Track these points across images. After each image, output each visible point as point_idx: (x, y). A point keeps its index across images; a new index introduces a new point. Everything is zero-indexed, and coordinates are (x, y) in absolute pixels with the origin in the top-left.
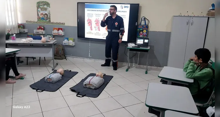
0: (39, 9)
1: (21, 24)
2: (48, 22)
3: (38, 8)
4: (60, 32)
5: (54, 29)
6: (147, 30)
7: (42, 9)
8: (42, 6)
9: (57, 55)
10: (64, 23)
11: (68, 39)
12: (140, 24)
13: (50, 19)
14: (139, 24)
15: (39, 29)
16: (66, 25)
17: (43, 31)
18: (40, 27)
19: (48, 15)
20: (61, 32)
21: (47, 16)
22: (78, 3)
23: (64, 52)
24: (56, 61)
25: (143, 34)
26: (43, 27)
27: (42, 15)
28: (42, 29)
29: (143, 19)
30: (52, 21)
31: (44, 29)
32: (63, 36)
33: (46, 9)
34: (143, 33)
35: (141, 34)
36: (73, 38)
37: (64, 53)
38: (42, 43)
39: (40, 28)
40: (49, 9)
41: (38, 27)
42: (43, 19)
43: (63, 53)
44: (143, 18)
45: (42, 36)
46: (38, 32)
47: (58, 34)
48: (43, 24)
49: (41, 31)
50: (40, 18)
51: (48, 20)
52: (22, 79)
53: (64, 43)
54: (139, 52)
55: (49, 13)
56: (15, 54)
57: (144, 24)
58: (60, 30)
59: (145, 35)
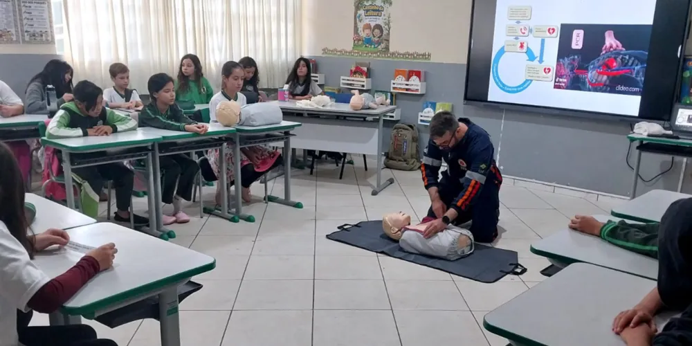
0: (361, 12)
2: (382, 52)
3: (357, 8)
4: (414, 81)
5: (398, 73)
8: (370, 3)
9: (395, 157)
10: (429, 55)
11: (434, 106)
13: (388, 41)
15: (354, 73)
16: (433, 60)
17: (364, 79)
18: (357, 68)
20: (415, 84)
21: (382, 31)
23: (417, 147)
24: (387, 173)
26: (365, 69)
27: (367, 31)
28: (362, 73)
30: (391, 50)
31: (368, 74)
32: (422, 95)
33: (378, 11)
36: (451, 104)
38: (351, 110)
39: (357, 71)
40: (388, 10)
41: (353, 69)
42: (368, 41)
43: (414, 151)
45: (356, 92)
46: (351, 85)
47: (407, 90)
48: (368, 57)
49: (360, 81)
50: (359, 40)
51: (383, 45)
52: (298, 206)
53: (420, 118)
54: (685, 160)
55: (388, 24)
56: (286, 134)
58: (414, 77)
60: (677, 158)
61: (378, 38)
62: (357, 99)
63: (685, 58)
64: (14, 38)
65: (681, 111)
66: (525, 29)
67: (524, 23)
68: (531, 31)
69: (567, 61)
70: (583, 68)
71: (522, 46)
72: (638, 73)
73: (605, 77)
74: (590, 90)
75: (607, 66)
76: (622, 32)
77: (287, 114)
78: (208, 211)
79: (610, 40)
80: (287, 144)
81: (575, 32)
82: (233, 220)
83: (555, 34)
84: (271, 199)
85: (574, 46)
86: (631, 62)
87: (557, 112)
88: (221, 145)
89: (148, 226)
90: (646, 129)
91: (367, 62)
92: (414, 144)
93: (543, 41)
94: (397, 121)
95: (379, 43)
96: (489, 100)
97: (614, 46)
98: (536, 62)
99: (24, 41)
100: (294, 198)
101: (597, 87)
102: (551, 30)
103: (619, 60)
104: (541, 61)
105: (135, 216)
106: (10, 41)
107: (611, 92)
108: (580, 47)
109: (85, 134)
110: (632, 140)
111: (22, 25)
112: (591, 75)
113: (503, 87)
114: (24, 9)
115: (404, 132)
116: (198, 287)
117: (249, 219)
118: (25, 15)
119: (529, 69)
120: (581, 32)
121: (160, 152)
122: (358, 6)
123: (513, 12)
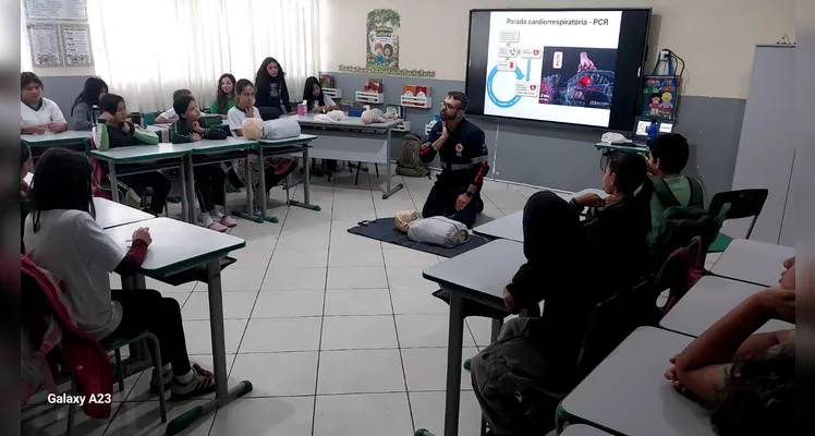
0: (373, 33)
1: (327, 76)
2: (392, 69)
3: (369, 29)
4: (421, 96)
5: (409, 88)
6: (674, 94)
7: (379, 32)
8: (381, 24)
9: (406, 165)
10: (433, 73)
12: (654, 74)
13: (397, 59)
14: (651, 72)
15: (367, 88)
16: (437, 77)
17: (377, 94)
18: (370, 83)
20: (422, 98)
21: (392, 51)
22: (471, 12)
24: (398, 179)
25: (660, 106)
26: (378, 85)
27: (379, 50)
28: (375, 88)
29: (662, 58)
30: (401, 67)
31: (381, 90)
32: (428, 109)
33: (388, 32)
34: (661, 101)
35: (656, 106)
38: (361, 124)
39: (371, 87)
40: (397, 31)
41: (367, 84)
42: (380, 59)
44: (663, 53)
45: (368, 107)
46: (365, 99)
47: (415, 104)
48: (380, 74)
49: (374, 96)
51: (393, 63)
52: (317, 209)
55: (397, 44)
56: (305, 145)
57: (667, 73)
58: (421, 93)
59: (666, 110)
61: (388, 56)
62: (368, 113)
63: (644, 79)
64: (58, 62)
65: (640, 123)
66: (514, 50)
67: (513, 45)
68: (519, 52)
69: (549, 79)
70: (562, 85)
71: (512, 66)
72: (607, 90)
73: (581, 94)
74: (568, 105)
75: (583, 83)
76: (593, 53)
77: (305, 127)
78: (235, 214)
79: (584, 60)
80: (305, 155)
81: (556, 54)
82: (258, 221)
83: (539, 56)
84: (293, 203)
85: (555, 66)
86: (601, 80)
88: (246, 156)
90: (610, 139)
91: (379, 78)
93: (529, 63)
94: (407, 133)
95: (390, 61)
96: (485, 113)
97: (588, 65)
98: (524, 80)
99: (68, 65)
100: (312, 202)
101: (576, 102)
102: (536, 52)
103: (592, 78)
104: (528, 80)
106: (56, 65)
107: (586, 106)
108: (560, 67)
110: (599, 148)
111: (65, 50)
112: (569, 91)
113: (497, 103)
114: (66, 36)
115: (413, 142)
116: (233, 260)
117: (273, 220)
118: (67, 41)
119: (519, 87)
120: (561, 54)
122: (370, 27)
123: (504, 35)
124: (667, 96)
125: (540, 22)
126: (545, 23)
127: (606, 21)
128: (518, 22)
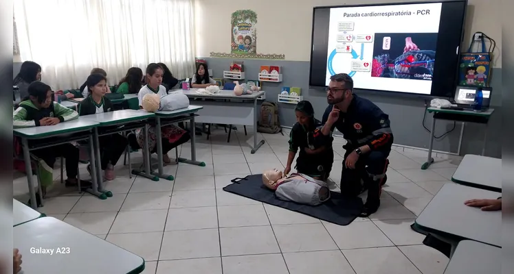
0: (236, 28)
1: (201, 60)
3: (233, 25)
4: (274, 73)
5: (263, 68)
7: (240, 27)
8: (242, 21)
9: (264, 125)
10: (284, 56)
11: (288, 90)
12: (470, 51)
13: (255, 47)
14: (466, 50)
15: (233, 68)
16: (287, 59)
17: (240, 72)
18: (235, 65)
19: (253, 38)
20: (275, 75)
21: (251, 41)
22: (314, 9)
23: (278, 117)
24: (260, 136)
25: (475, 77)
26: (240, 66)
27: (241, 40)
28: (238, 69)
29: (476, 39)
30: (258, 52)
31: (242, 69)
32: (280, 83)
33: (248, 27)
34: (476, 73)
35: (471, 77)
36: (299, 88)
37: (278, 120)
38: (235, 96)
39: (235, 67)
40: (254, 26)
41: (232, 66)
42: (242, 47)
43: (276, 121)
44: (477, 35)
45: (237, 82)
46: (231, 76)
47: (270, 79)
48: (242, 58)
49: (237, 74)
50: (235, 47)
51: (252, 50)
52: (202, 164)
53: (279, 98)
54: (463, 123)
55: (255, 35)
56: (192, 114)
57: (480, 50)
58: (274, 71)
59: (481, 80)
60: (458, 123)
61: (248, 45)
62: (238, 88)
63: (461, 55)
65: (461, 90)
66: (350, 37)
67: (349, 33)
68: (354, 38)
69: (379, 58)
70: (391, 62)
71: (348, 48)
72: (429, 65)
73: (407, 68)
74: (396, 77)
76: (416, 37)
78: (136, 173)
79: (409, 44)
80: (192, 121)
81: (385, 38)
82: (155, 179)
83: (371, 40)
84: (180, 160)
85: (384, 48)
86: (424, 58)
87: (374, 92)
89: (91, 188)
90: (439, 104)
91: (242, 61)
92: (276, 115)
93: (363, 45)
94: (263, 100)
95: (249, 48)
97: (412, 47)
98: (358, 59)
100: (198, 160)
101: (402, 75)
102: (368, 38)
103: (416, 56)
104: (362, 58)
105: (81, 181)
107: (411, 78)
108: (388, 48)
109: (38, 124)
110: (431, 111)
112: (397, 67)
115: (269, 108)
117: (170, 178)
119: (354, 64)
120: (389, 38)
121: (99, 134)
122: (234, 24)
123: (342, 27)
124: (481, 69)
125: (371, 14)
126: (376, 15)
127: (428, 12)
128: (353, 15)
